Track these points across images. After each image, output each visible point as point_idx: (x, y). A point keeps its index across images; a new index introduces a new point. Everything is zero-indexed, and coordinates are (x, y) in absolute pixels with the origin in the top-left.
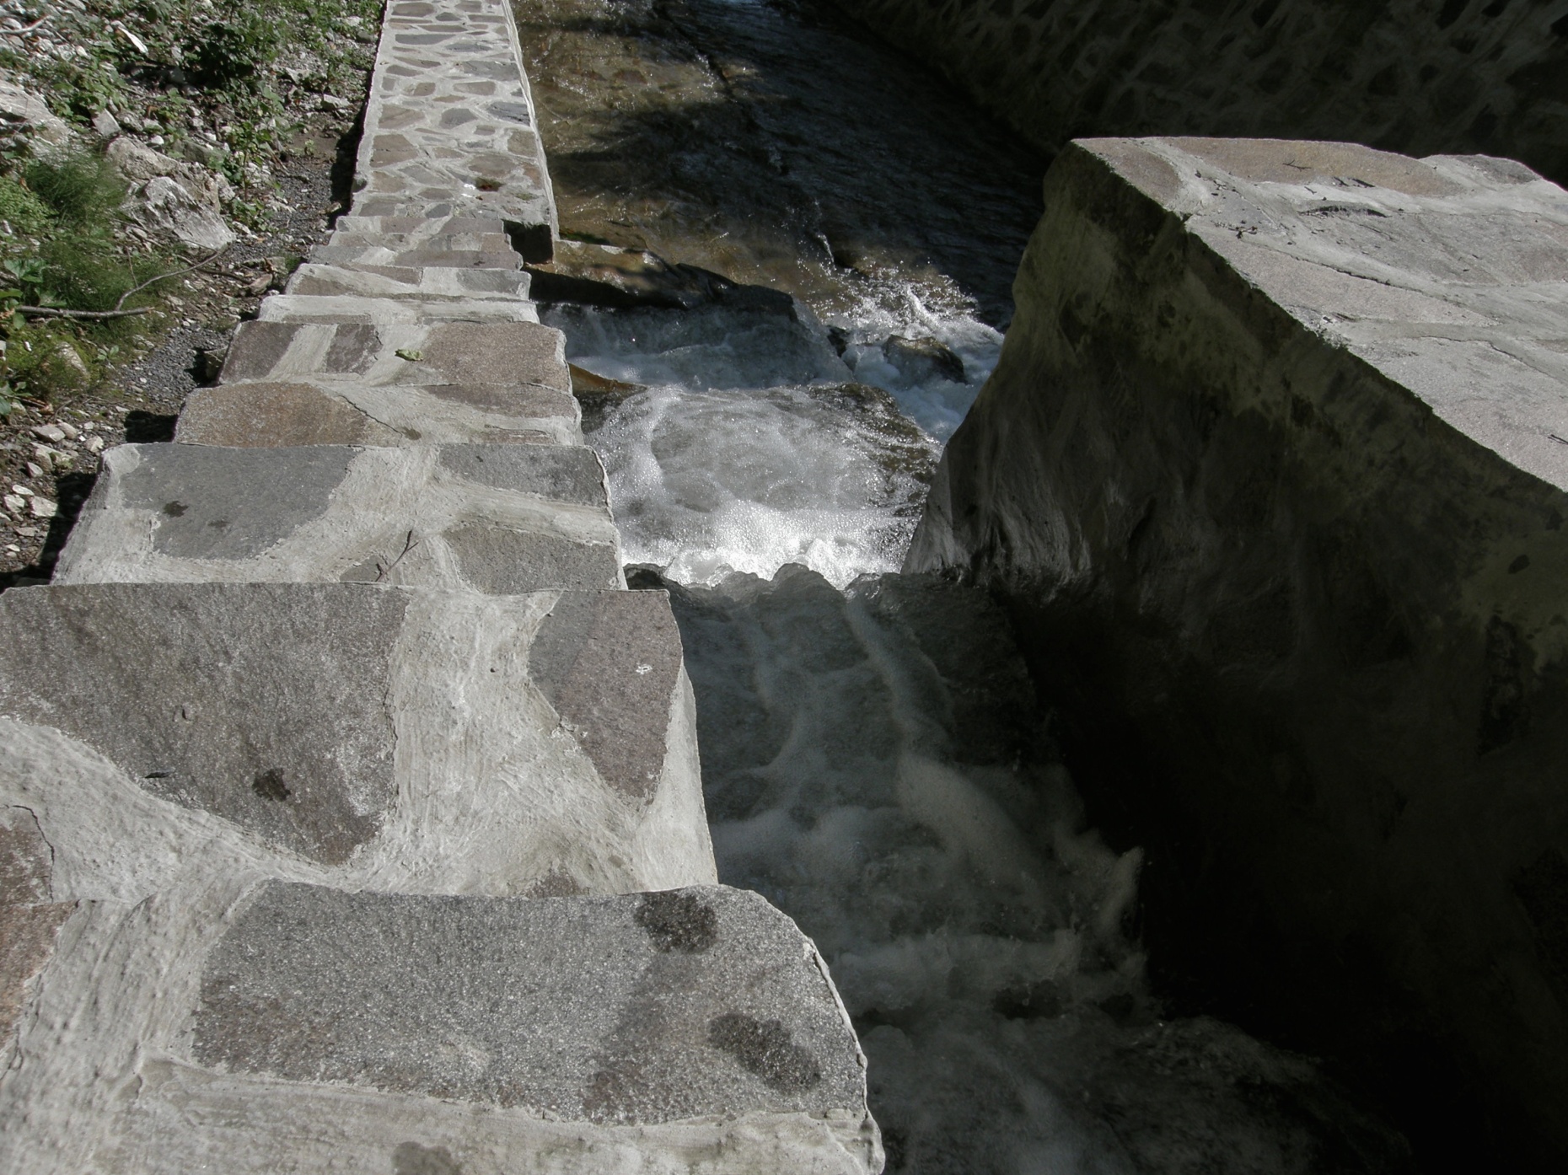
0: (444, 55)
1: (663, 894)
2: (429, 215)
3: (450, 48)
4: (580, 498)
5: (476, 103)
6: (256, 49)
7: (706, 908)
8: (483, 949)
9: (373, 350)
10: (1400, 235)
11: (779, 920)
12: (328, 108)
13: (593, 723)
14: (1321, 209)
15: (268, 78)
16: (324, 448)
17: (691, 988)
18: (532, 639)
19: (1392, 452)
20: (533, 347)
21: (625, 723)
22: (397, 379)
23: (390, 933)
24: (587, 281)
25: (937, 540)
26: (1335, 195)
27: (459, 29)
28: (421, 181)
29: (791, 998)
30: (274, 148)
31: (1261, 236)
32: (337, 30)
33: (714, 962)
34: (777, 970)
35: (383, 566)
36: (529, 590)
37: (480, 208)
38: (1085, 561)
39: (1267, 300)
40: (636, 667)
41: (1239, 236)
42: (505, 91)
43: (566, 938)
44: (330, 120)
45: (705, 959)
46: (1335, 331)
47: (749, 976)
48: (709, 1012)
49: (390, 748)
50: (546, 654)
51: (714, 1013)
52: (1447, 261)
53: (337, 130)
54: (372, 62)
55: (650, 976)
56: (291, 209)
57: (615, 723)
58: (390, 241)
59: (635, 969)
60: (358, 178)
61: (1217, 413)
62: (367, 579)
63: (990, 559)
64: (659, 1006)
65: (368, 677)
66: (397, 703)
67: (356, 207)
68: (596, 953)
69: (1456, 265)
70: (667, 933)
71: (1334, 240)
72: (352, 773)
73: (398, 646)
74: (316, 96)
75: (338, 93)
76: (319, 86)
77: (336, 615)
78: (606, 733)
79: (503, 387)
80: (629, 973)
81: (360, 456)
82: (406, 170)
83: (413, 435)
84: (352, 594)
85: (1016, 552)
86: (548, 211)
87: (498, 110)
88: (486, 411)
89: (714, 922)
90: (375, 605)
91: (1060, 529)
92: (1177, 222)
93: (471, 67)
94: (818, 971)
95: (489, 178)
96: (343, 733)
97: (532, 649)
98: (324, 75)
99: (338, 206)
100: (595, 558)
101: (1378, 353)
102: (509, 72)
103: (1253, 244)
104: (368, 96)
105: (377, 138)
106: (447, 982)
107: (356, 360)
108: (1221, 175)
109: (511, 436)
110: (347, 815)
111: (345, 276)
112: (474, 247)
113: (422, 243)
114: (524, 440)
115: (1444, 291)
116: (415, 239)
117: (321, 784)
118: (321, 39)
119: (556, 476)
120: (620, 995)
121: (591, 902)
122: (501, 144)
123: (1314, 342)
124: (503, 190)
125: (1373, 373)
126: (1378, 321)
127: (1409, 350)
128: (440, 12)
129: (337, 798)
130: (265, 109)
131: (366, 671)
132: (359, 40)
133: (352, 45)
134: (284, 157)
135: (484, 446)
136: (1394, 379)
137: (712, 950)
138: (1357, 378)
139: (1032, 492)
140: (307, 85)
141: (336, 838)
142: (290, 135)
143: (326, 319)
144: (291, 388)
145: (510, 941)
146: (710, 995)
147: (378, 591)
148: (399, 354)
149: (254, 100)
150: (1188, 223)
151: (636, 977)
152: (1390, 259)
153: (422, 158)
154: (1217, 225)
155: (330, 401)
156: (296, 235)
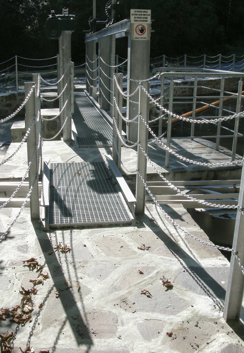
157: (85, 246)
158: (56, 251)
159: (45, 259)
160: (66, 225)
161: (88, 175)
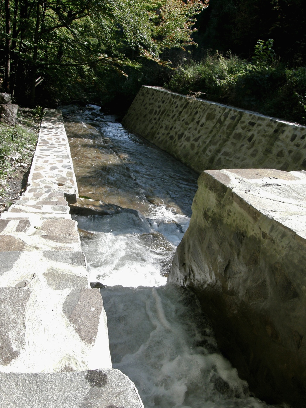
0: (51, 153)
1: (93, 371)
2: (46, 192)
3: (53, 152)
4: (79, 264)
5: (59, 165)
6: (5, 153)
7: (105, 374)
8: (43, 388)
9: (28, 226)
10: (285, 190)
11: (124, 377)
12: (22, 166)
13: (79, 324)
14: (266, 185)
15: (8, 159)
16: (13, 252)
17: (100, 398)
18: (64, 302)
19: (288, 244)
20: (69, 225)
21: (87, 324)
22: (34, 234)
23: (17, 385)
24: (85, 208)
25: (175, 273)
26: (269, 181)
27: (55, 147)
28: (44, 184)
29: (127, 400)
30: (8, 176)
31: (251, 192)
32: (25, 148)
33: (106, 390)
34: (124, 392)
35: (27, 283)
36: (64, 288)
37: (58, 190)
38: (214, 277)
39: (253, 208)
40: (90, 309)
41: (246, 192)
42: (66, 162)
43: (66, 384)
44: (22, 169)
45: (104, 389)
46: (271, 215)
47: (116, 394)
48: (105, 405)
49: (24, 332)
50: (67, 306)
51: (106, 405)
52: (297, 196)
53: (24, 172)
54: (33, 155)
55: (89, 394)
56: (11, 191)
57: (84, 324)
58: (35, 199)
59: (84, 393)
60: (28, 183)
61: (244, 237)
62: (22, 286)
63: (189, 277)
64: (91, 403)
65: (19, 312)
66: (27, 319)
67: (27, 190)
68: (74, 388)
69: (299, 197)
70: (94, 382)
71: (269, 192)
72: (13, 339)
73: (28, 304)
74: (19, 163)
75: (25, 162)
76: (20, 161)
77: (12, 296)
78: (82, 327)
79: (61, 236)
80: (83, 394)
81: (22, 254)
82: (40, 181)
83: (37, 248)
84: (17, 290)
85: (196, 275)
86: (75, 191)
87: (64, 167)
88: (56, 242)
89: (107, 378)
90: (23, 293)
91: (207, 269)
92: (231, 190)
93: (58, 156)
94: (135, 392)
95: (61, 183)
96: (11, 328)
97: (63, 304)
98: (22, 158)
99: (23, 190)
100: (82, 280)
101: (282, 220)
102: (67, 157)
103: (249, 194)
104: (32, 163)
105: (34, 173)
106: (32, 399)
107: (24, 229)
108: (241, 178)
109: (62, 248)
110: (11, 351)
111: (23, 208)
112: (56, 200)
113: (43, 199)
114: (66, 249)
115: (297, 204)
116: (41, 198)
117: (4, 342)
118: (21, 150)
119: (73, 259)
120: (80, 400)
121: (73, 374)
122: (64, 175)
123: (266, 218)
124: (64, 186)
125: (281, 224)
126: (281, 212)
127: (289, 218)
128: (51, 143)
129: (8, 346)
130: (6, 167)
131: (19, 311)
132: (31, 150)
133: (29, 151)
134: (10, 178)
135: (54, 251)
136: (286, 226)
137: (106, 386)
138: (277, 226)
139: (199, 259)
140: (17, 161)
141: (7, 358)
142: (12, 173)
143: (17, 219)
144: (6, 236)
145: (50, 386)
146: (105, 400)
147: (23, 289)
148: (35, 227)
149: (4, 165)
150: (233, 190)
151: (85, 395)
152: (283, 196)
153: (44, 178)
154: (240, 190)
155: (16, 239)
156: (12, 197)
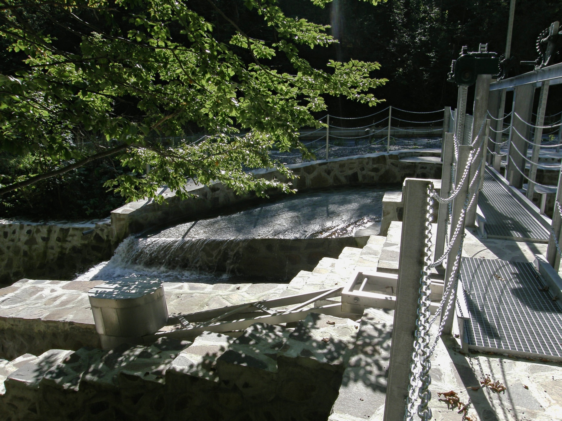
10: (13, 300)
52: (20, 300)
71: (6, 305)
152: (14, 303)
157: (526, 388)
158: (483, 386)
159: (470, 395)
160: (492, 350)
161: (511, 280)
